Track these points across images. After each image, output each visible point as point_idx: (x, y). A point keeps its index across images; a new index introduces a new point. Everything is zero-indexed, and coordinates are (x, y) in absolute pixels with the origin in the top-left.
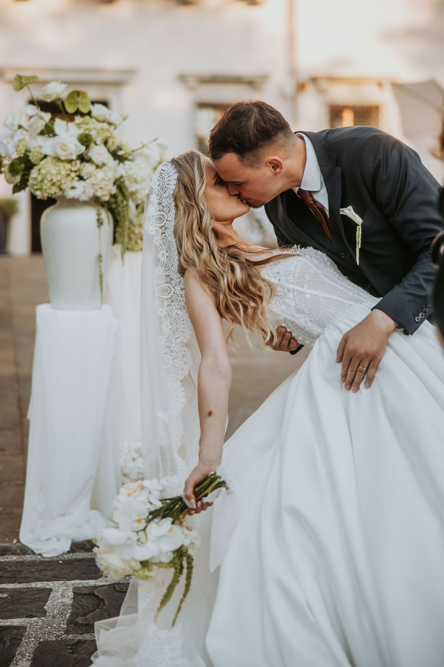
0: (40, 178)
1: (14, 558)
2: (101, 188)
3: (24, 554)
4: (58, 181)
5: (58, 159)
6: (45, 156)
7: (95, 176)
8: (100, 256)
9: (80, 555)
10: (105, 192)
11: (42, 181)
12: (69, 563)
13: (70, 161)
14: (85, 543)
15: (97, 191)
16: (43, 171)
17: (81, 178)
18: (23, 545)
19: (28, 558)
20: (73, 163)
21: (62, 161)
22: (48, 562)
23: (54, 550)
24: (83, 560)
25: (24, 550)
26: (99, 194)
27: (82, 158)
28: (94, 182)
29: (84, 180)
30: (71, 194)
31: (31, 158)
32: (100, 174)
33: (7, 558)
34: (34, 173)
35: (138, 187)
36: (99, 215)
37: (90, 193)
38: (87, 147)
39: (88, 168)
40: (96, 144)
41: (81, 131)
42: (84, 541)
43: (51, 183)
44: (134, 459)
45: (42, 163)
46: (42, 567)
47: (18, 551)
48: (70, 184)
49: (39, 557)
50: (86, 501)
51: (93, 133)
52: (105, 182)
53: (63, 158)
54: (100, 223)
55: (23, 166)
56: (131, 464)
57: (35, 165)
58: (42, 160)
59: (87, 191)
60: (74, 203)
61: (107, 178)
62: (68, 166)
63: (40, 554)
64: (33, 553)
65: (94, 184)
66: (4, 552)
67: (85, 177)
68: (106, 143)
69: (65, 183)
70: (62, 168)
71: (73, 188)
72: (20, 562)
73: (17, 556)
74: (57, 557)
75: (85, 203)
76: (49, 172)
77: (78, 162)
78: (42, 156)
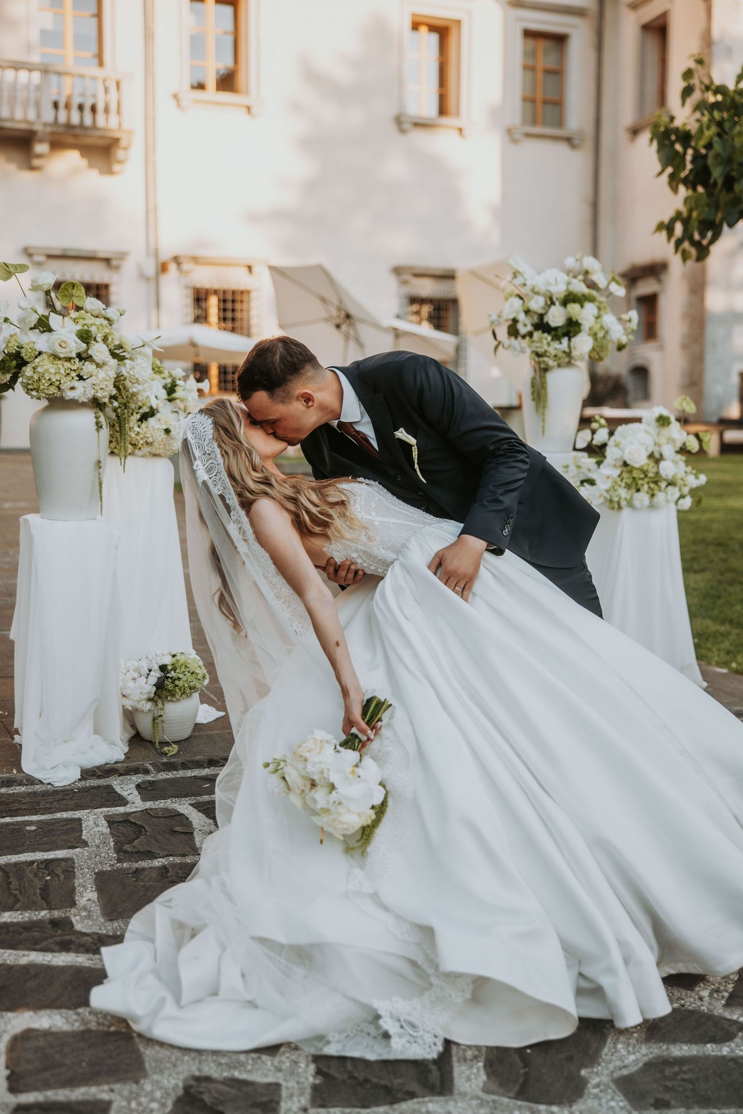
0: (36, 377)
1: (23, 789)
2: (101, 389)
3: (32, 784)
4: (57, 380)
5: (56, 357)
6: (40, 353)
7: (97, 376)
8: (99, 462)
9: (93, 782)
10: (106, 394)
11: (39, 380)
12: (85, 791)
13: (69, 359)
14: (95, 769)
15: (97, 392)
16: (39, 369)
17: (81, 378)
18: (27, 775)
19: (38, 788)
20: (72, 361)
21: (60, 359)
22: (63, 791)
23: (65, 778)
24: (99, 787)
25: (31, 781)
26: (99, 395)
27: (82, 357)
28: (95, 382)
29: (84, 380)
30: (70, 395)
31: (23, 355)
32: (101, 374)
33: (15, 789)
34: (28, 371)
35: (140, 387)
36: (97, 418)
37: (90, 393)
38: (88, 343)
39: (89, 367)
40: (97, 342)
41: (79, 327)
42: (94, 767)
43: (50, 383)
44: (134, 679)
45: (37, 360)
46: (59, 797)
47: (25, 782)
48: (69, 384)
49: (49, 786)
50: (89, 726)
51: (93, 329)
52: (105, 383)
53: (62, 356)
54: (99, 426)
55: (14, 363)
56: (131, 684)
57: (28, 363)
58: (36, 357)
59: (87, 392)
60: (73, 404)
61: (108, 378)
62: (67, 365)
63: (49, 784)
64: (41, 782)
65: (94, 385)
66: (9, 783)
67: (85, 377)
68: (105, 339)
69: (65, 383)
70: (61, 366)
71: (72, 388)
72: (31, 793)
73: (25, 787)
74: (69, 785)
75: (83, 405)
76: (47, 371)
77: (77, 360)
78: (37, 353)
